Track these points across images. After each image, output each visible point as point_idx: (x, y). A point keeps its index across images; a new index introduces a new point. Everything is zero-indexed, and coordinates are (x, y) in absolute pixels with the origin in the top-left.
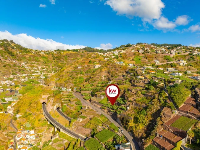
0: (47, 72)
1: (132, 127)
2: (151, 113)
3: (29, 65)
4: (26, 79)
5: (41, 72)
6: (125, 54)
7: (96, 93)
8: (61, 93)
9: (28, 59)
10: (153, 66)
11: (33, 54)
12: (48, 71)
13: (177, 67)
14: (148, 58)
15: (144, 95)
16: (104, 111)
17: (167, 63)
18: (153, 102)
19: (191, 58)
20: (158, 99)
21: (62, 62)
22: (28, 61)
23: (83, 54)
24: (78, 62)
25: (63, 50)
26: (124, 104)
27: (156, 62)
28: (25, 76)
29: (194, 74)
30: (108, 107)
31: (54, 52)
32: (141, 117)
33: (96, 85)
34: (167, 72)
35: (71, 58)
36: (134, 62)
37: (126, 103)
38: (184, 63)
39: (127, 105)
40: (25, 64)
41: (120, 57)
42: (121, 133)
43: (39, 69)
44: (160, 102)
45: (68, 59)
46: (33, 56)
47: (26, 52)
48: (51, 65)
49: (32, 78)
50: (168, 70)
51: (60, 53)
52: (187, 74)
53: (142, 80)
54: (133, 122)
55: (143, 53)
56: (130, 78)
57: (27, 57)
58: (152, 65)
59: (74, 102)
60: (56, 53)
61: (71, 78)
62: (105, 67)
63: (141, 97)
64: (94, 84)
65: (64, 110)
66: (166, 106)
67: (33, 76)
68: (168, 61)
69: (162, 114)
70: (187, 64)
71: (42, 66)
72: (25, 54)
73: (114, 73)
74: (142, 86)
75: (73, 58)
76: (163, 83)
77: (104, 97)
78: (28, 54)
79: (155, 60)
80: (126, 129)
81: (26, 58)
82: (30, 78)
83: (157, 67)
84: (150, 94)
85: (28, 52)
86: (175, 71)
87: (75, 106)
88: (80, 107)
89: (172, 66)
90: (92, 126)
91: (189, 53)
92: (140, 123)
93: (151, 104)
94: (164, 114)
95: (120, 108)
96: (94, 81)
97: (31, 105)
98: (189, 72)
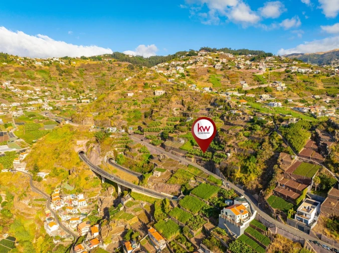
0: (52, 98)
1: (240, 178)
2: (264, 161)
3: (18, 85)
4: (21, 112)
5: (41, 98)
6: (195, 70)
7: (171, 135)
8: (111, 136)
9: (12, 74)
10: (240, 91)
11: (20, 66)
12: (54, 97)
13: (274, 92)
14: (231, 78)
15: (248, 137)
16: (191, 161)
17: (260, 86)
18: (263, 147)
19: (289, 77)
20: (270, 143)
21: (75, 80)
22: (13, 78)
23: (111, 65)
24: (124, 85)
25: (74, 58)
26: (221, 150)
27: (242, 85)
28: (17, 107)
29: (297, 103)
30: (197, 155)
31: (59, 62)
32: (251, 165)
33: (165, 122)
34: (260, 101)
35: (91, 72)
36: (211, 85)
37: (224, 149)
38: (282, 87)
39: (226, 151)
40: (10, 84)
41: (187, 75)
42: (227, 186)
43: (38, 93)
44: (273, 146)
45: (86, 74)
46: (22, 70)
47: (7, 62)
48: (58, 85)
49: (29, 109)
50: (261, 97)
51: (70, 63)
52: (288, 103)
53: (239, 116)
54: (240, 172)
55: (221, 70)
56: (220, 114)
57: (10, 71)
58: (238, 90)
59: (137, 149)
60: (63, 63)
61: (120, 111)
62: (175, 95)
63: (243, 141)
64: (161, 121)
65: (122, 162)
66: (282, 152)
67: (30, 105)
68: (260, 84)
69: (279, 161)
70: (286, 87)
71: (42, 88)
72: (6, 66)
73: (193, 105)
74: (242, 126)
75: (93, 73)
76: (272, 122)
77: (185, 141)
78: (12, 66)
79: (242, 82)
80: (231, 181)
81: (9, 73)
82: (27, 110)
83: (246, 92)
84: (257, 136)
85: (10, 62)
86: (271, 99)
87: (139, 154)
88: (147, 156)
89: (266, 91)
90: (180, 181)
91: (285, 68)
92: (251, 172)
93: (261, 149)
94: (282, 161)
95: (217, 156)
96: (160, 116)
97: (61, 156)
98: (290, 100)
